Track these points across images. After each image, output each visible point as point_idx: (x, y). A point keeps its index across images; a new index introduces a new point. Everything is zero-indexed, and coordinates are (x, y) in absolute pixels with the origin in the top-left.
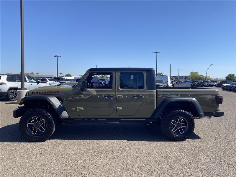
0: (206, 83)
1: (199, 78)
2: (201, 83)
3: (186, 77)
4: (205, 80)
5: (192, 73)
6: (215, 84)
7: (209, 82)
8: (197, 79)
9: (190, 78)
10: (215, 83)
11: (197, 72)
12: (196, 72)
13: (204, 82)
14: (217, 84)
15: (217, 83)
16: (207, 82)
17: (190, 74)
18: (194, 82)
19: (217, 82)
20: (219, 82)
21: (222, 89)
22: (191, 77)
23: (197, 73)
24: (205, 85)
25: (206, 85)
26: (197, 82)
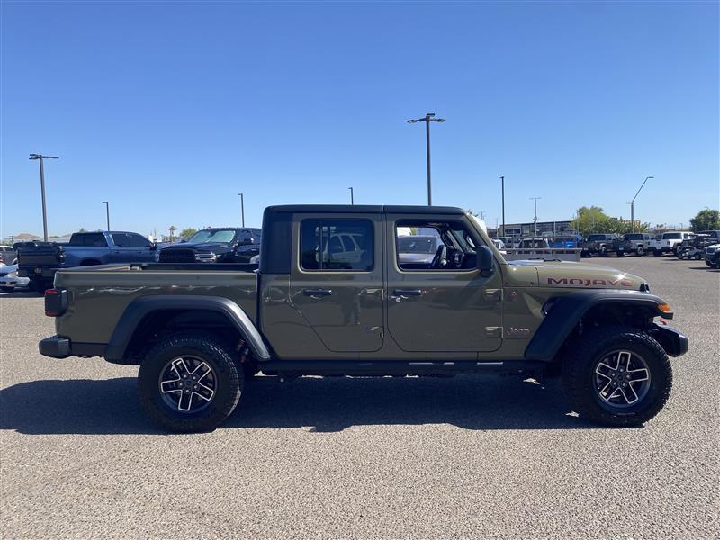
0: (635, 243)
1: (607, 224)
2: (617, 242)
3: (563, 226)
4: (629, 231)
5: (582, 211)
6: (671, 245)
7: (647, 238)
8: (601, 230)
9: (576, 228)
10: (673, 242)
11: (599, 207)
12: (596, 208)
13: (626, 239)
14: (679, 244)
15: (680, 241)
16: (639, 237)
17: (576, 216)
18: (591, 238)
19: (678, 236)
20: (686, 236)
21: (708, 263)
22: (581, 225)
23: (601, 210)
24: (632, 251)
25: (635, 251)
26: (603, 238)
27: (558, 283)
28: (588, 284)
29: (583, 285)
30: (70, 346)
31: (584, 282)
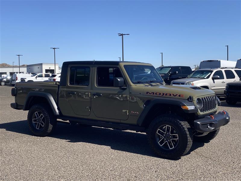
27: (150, 94)
28: (163, 95)
29: (161, 96)
30: (17, 105)
31: (162, 94)
